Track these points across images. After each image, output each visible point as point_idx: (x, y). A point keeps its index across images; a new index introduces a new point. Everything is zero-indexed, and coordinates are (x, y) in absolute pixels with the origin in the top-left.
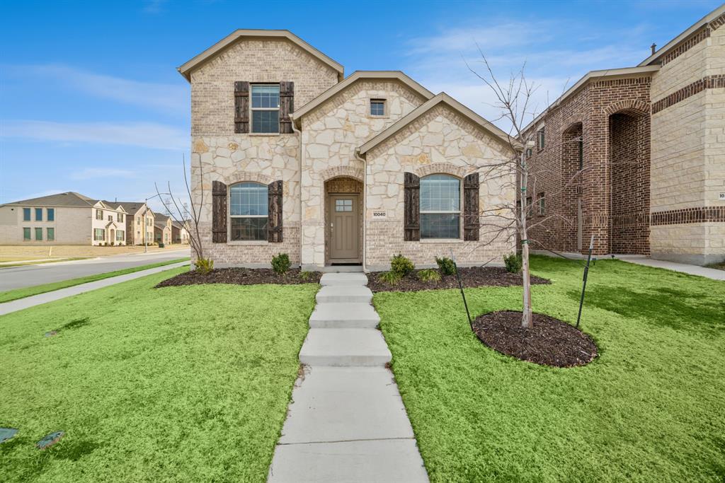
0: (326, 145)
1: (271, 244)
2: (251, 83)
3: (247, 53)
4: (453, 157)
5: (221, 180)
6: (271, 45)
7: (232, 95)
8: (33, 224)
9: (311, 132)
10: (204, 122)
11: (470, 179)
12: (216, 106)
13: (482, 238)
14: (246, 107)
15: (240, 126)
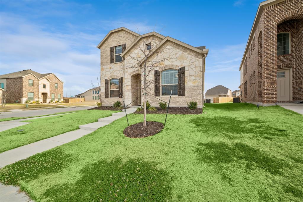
0: (132, 64)
1: (119, 98)
2: (115, 47)
3: (114, 37)
4: (173, 61)
5: (107, 79)
6: (120, 33)
7: (110, 52)
8: (95, 95)
9: (127, 60)
10: (103, 62)
11: (181, 70)
12: (106, 56)
13: (186, 95)
14: (113, 54)
15: (112, 61)
